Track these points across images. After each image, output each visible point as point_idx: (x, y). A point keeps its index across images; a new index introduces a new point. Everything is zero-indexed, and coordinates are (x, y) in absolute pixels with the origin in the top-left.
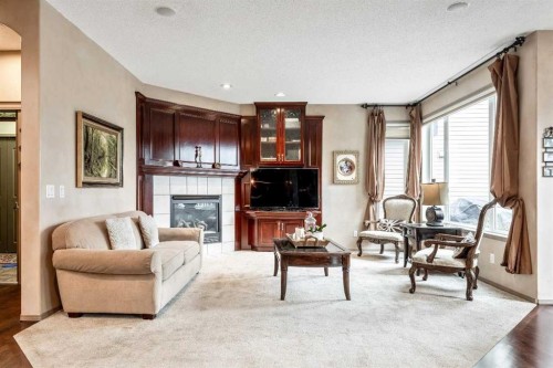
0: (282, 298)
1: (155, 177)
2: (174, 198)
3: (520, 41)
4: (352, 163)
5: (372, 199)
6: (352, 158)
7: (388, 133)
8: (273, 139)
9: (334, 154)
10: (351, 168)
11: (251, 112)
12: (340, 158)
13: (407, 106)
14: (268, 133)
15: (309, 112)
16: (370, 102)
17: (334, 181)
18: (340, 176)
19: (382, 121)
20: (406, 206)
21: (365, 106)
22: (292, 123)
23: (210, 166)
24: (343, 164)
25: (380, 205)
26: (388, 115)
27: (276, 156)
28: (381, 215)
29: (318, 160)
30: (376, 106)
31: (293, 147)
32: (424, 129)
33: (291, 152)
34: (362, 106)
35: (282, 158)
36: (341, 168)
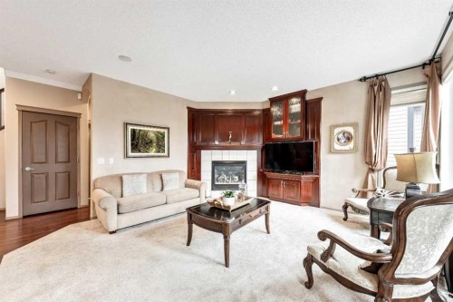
1: (203, 152)
4: (349, 133)
6: (350, 130)
7: (394, 101)
9: (332, 128)
10: (349, 139)
12: (337, 130)
13: (424, 65)
14: (278, 119)
17: (331, 150)
18: (337, 147)
19: (384, 89)
21: (364, 79)
22: (296, 108)
23: (238, 143)
24: (341, 136)
26: (394, 81)
27: (282, 134)
30: (377, 76)
34: (361, 80)
36: (338, 139)
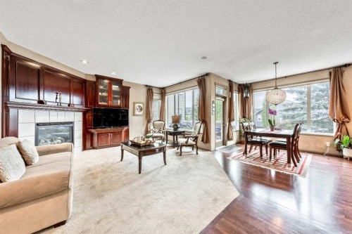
0: (140, 173)
2: (38, 125)
3: (207, 74)
4: (141, 107)
5: (149, 121)
6: (141, 105)
7: (154, 97)
8: (105, 94)
9: (134, 103)
10: (141, 109)
11: (94, 79)
12: (137, 105)
13: (160, 88)
14: (102, 91)
15: (124, 84)
16: (148, 84)
17: (134, 115)
18: (137, 112)
19: (152, 92)
20: (161, 124)
21: (147, 86)
22: (115, 88)
23: (67, 105)
24: (138, 108)
25: (152, 123)
26: (154, 91)
27: (107, 102)
28: (152, 127)
29: (127, 105)
30: (150, 86)
31: (116, 99)
32: (166, 97)
33: (115, 101)
34: (145, 86)
35: (110, 103)
